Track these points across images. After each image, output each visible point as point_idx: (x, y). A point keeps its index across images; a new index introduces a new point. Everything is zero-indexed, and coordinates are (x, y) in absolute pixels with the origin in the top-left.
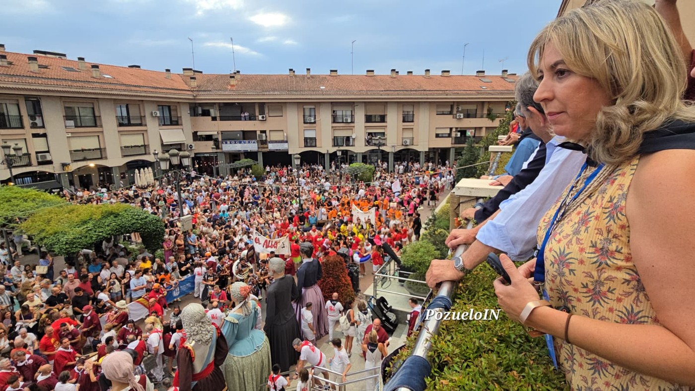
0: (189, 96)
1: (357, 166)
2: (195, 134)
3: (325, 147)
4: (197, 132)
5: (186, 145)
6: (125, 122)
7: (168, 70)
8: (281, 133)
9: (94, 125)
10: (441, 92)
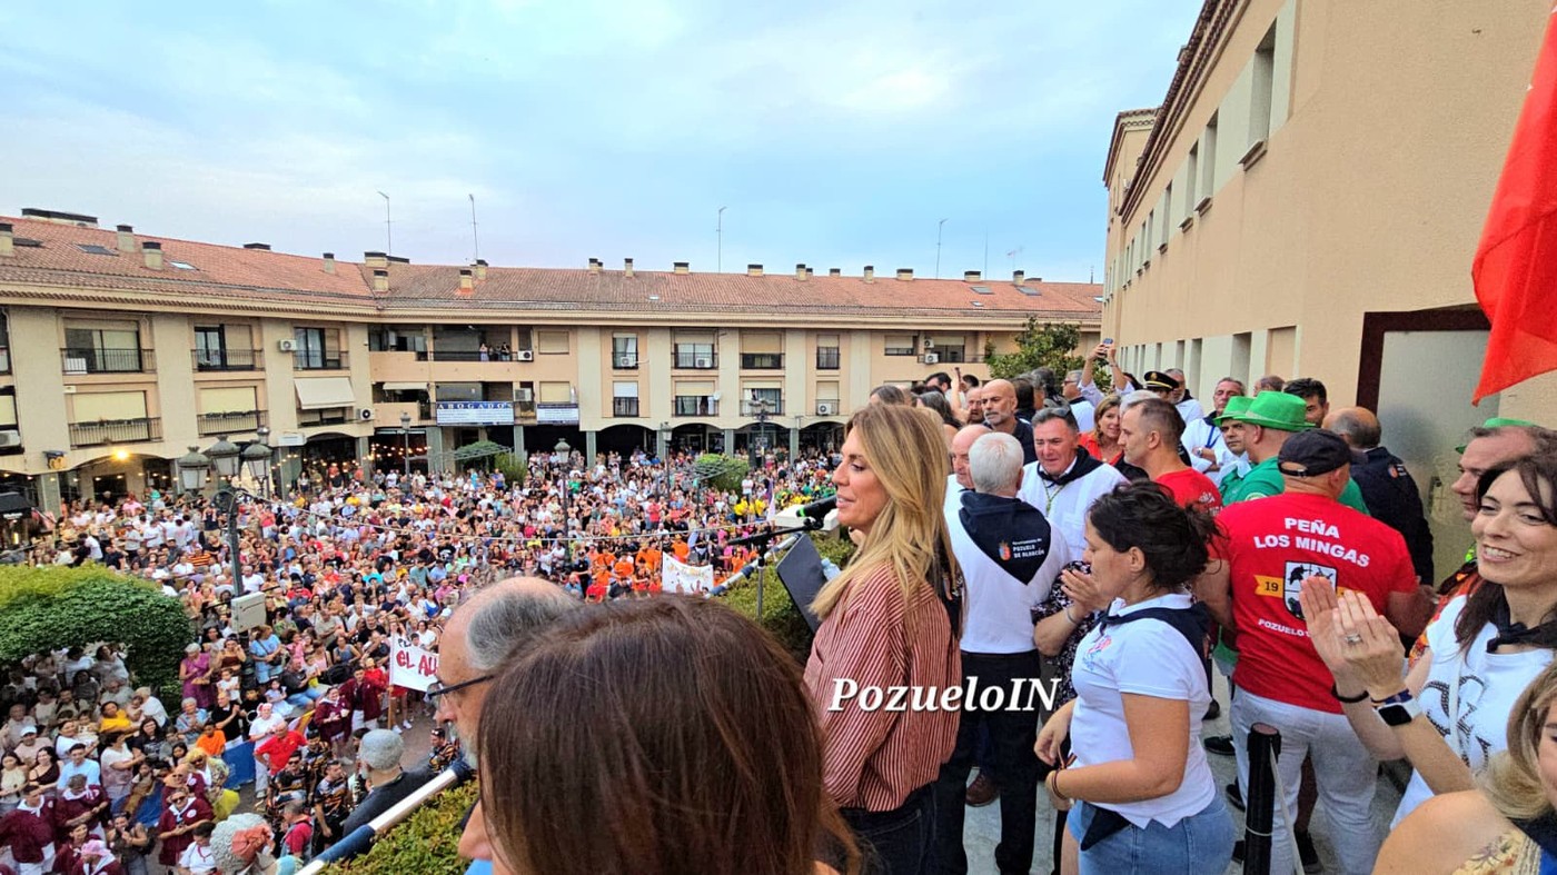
0: (368, 311)
1: (712, 461)
2: (378, 387)
3: (658, 416)
4: (383, 383)
5: (355, 409)
6: (213, 363)
7: (329, 256)
8: (564, 388)
9: (138, 368)
10: (892, 312)
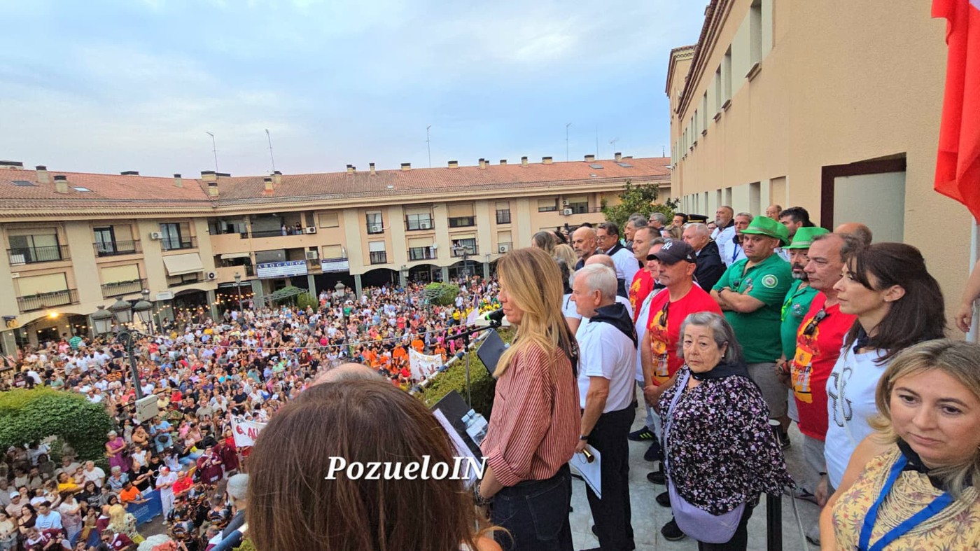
0: (207, 209)
1: (436, 287)
2: (217, 258)
3: (399, 262)
4: (221, 255)
5: (204, 273)
6: (108, 251)
7: (178, 176)
8: (338, 248)
9: (59, 258)
10: (541, 184)
